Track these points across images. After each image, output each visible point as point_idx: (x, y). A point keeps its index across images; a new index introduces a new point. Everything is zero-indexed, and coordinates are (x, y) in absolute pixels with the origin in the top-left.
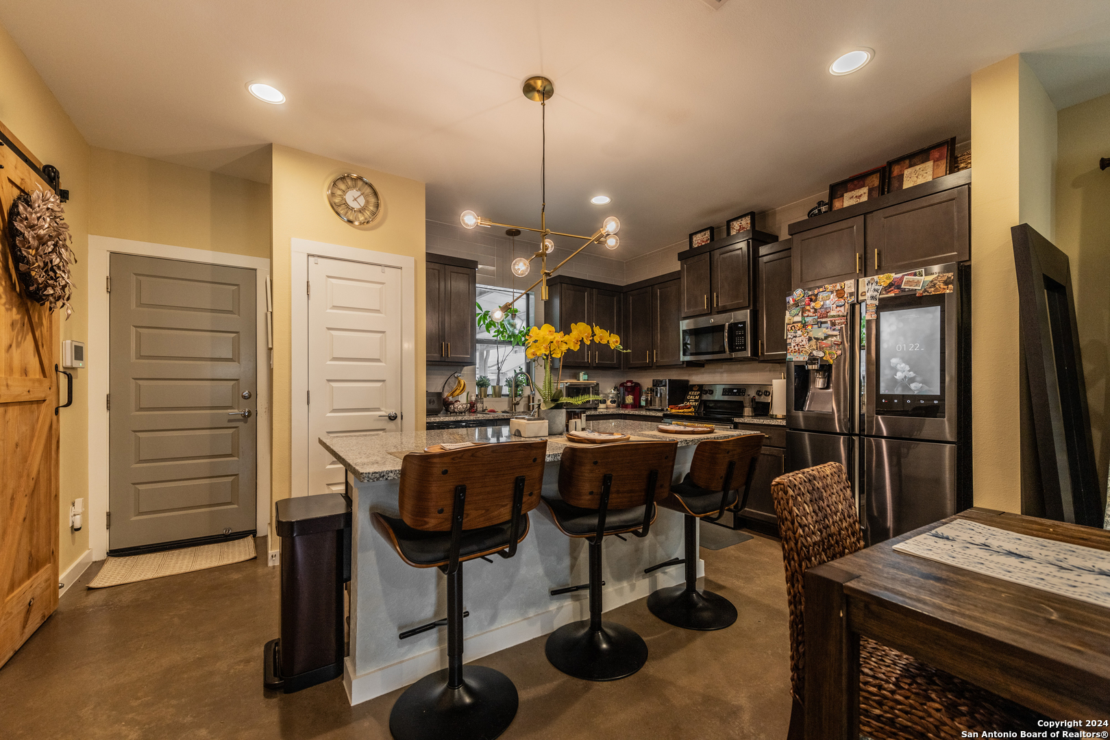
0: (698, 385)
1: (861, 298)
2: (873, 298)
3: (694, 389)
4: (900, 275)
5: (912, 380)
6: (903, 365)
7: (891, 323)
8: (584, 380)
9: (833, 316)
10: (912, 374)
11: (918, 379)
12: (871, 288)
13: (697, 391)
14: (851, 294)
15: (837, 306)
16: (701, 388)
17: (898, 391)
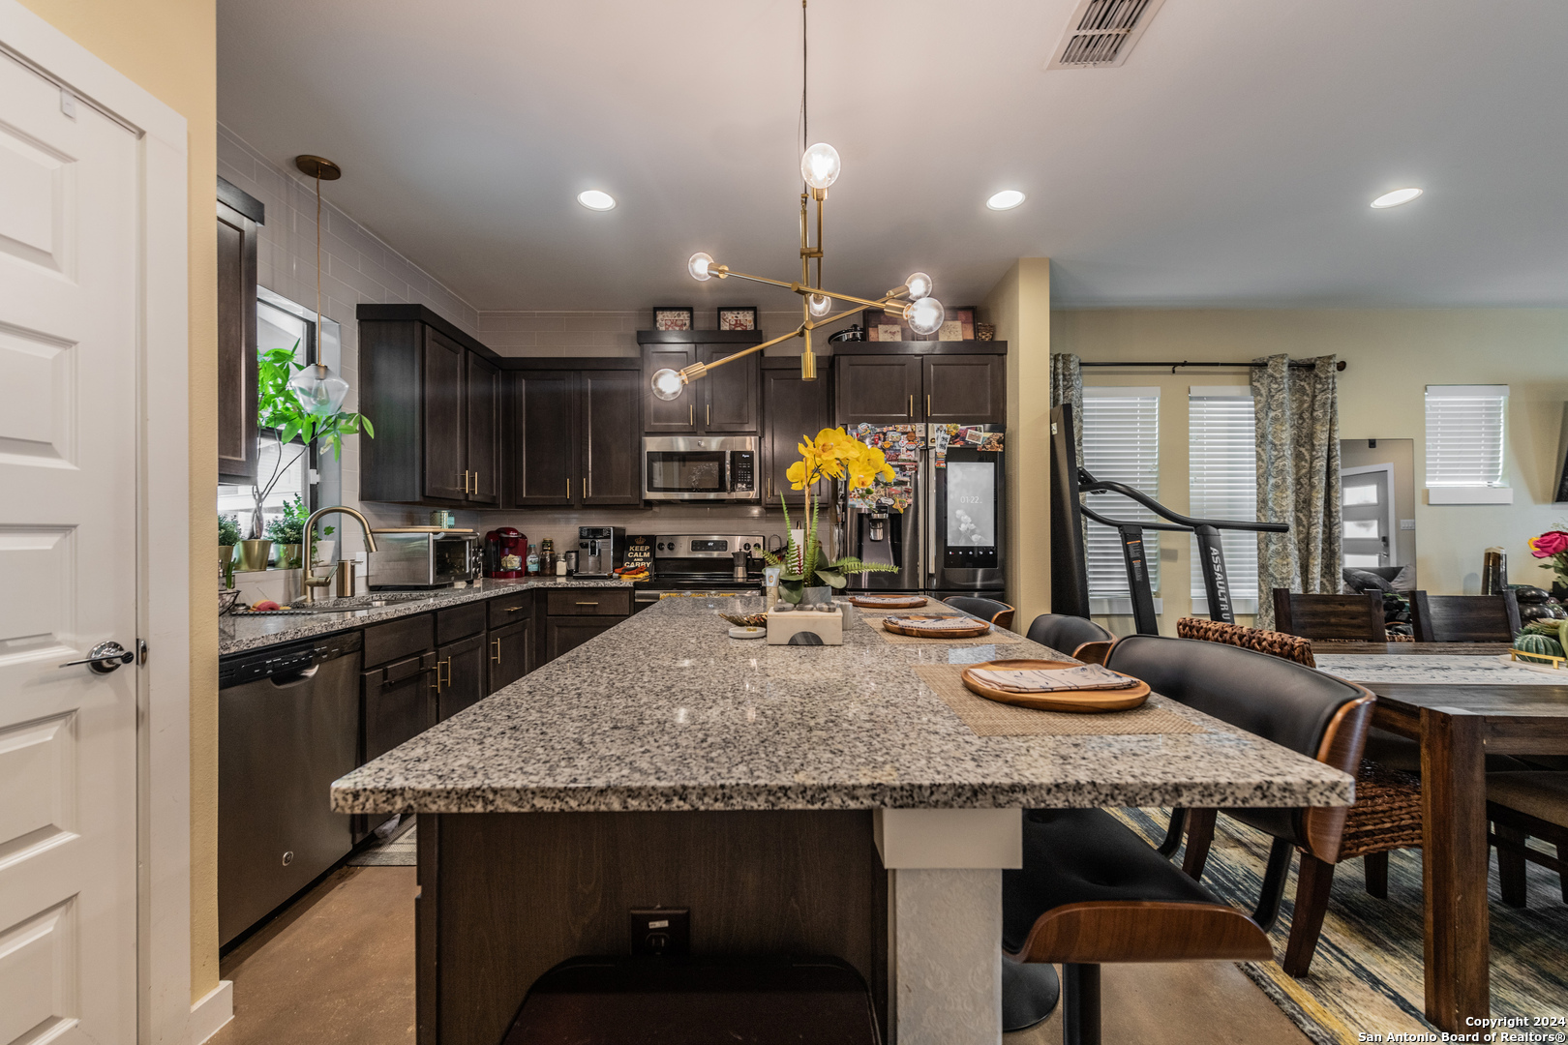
0: (643, 536)
1: (930, 445)
2: (942, 446)
3: (637, 543)
4: (964, 427)
5: (973, 532)
6: (966, 517)
7: (957, 472)
8: (450, 527)
9: (904, 460)
10: (973, 526)
11: (978, 531)
12: (940, 435)
13: (644, 545)
14: (922, 439)
15: (908, 450)
16: (650, 541)
17: (962, 543)
